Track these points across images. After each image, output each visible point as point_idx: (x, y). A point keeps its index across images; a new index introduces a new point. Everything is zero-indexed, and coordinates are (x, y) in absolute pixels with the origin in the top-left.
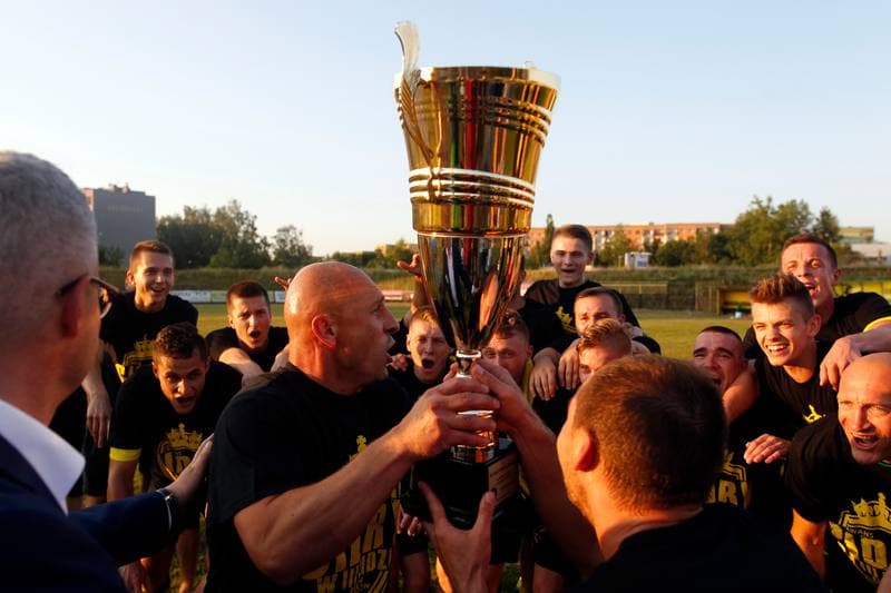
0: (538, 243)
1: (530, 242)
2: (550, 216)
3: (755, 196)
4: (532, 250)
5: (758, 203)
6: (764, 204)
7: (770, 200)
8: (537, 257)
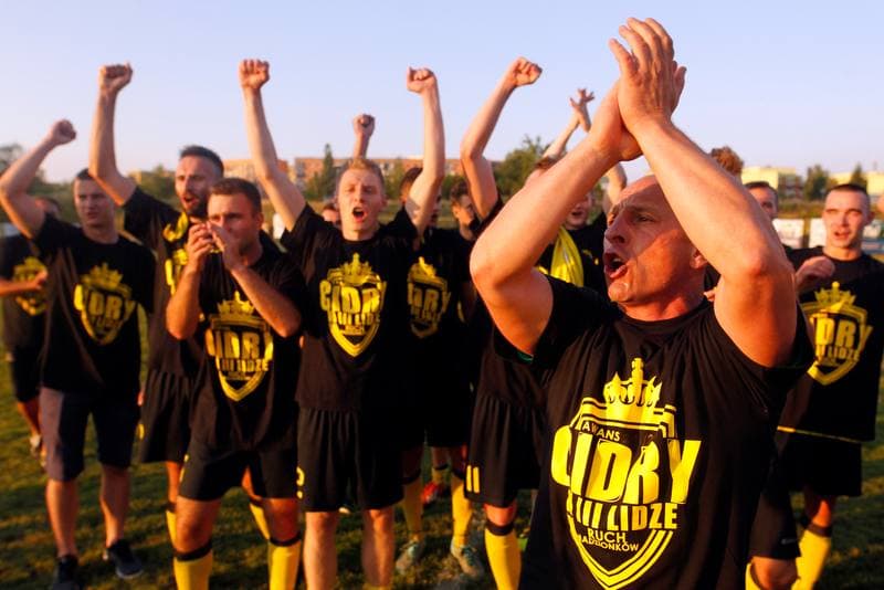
0: (316, 174)
1: (307, 172)
2: (328, 146)
3: (526, 135)
4: (311, 181)
5: (529, 142)
6: (534, 143)
7: (539, 140)
8: (316, 189)
